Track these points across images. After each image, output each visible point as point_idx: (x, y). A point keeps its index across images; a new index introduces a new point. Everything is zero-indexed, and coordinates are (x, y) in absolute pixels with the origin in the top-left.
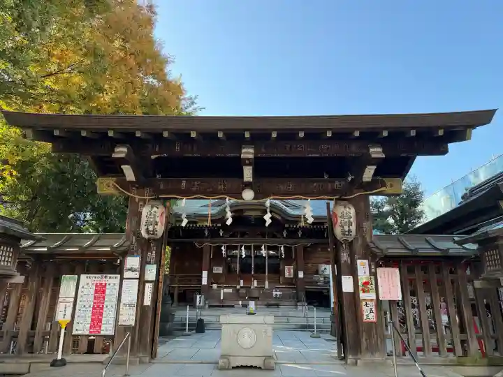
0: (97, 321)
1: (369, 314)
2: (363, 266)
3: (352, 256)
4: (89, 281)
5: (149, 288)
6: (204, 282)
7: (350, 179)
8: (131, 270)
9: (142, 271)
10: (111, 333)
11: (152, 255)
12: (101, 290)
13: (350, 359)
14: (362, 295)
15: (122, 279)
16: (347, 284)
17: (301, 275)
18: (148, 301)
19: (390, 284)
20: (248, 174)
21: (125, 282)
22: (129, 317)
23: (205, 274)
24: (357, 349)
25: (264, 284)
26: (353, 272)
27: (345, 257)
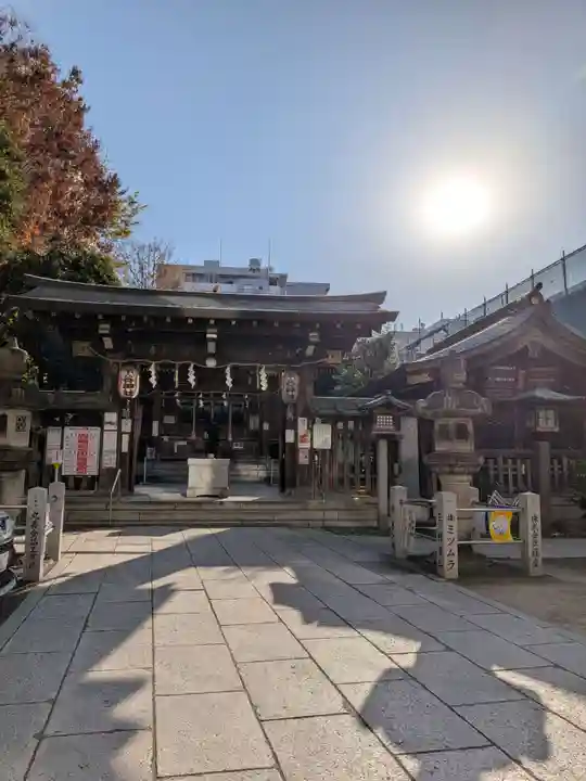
0: (82, 464)
1: (303, 459)
2: (302, 424)
3: (295, 415)
4: (72, 431)
5: (126, 438)
6: (155, 433)
7: (297, 351)
8: (110, 423)
9: (119, 424)
10: (96, 473)
11: (127, 412)
12: (83, 440)
13: (288, 491)
14: (300, 445)
15: (102, 431)
16: (290, 437)
17: (266, 426)
18: (125, 448)
19: (322, 437)
20: (211, 348)
21: (105, 434)
22: (110, 461)
23: (155, 425)
24: (293, 485)
25: (227, 437)
26: (294, 427)
27: (290, 415)
